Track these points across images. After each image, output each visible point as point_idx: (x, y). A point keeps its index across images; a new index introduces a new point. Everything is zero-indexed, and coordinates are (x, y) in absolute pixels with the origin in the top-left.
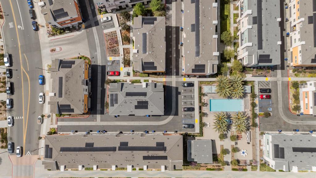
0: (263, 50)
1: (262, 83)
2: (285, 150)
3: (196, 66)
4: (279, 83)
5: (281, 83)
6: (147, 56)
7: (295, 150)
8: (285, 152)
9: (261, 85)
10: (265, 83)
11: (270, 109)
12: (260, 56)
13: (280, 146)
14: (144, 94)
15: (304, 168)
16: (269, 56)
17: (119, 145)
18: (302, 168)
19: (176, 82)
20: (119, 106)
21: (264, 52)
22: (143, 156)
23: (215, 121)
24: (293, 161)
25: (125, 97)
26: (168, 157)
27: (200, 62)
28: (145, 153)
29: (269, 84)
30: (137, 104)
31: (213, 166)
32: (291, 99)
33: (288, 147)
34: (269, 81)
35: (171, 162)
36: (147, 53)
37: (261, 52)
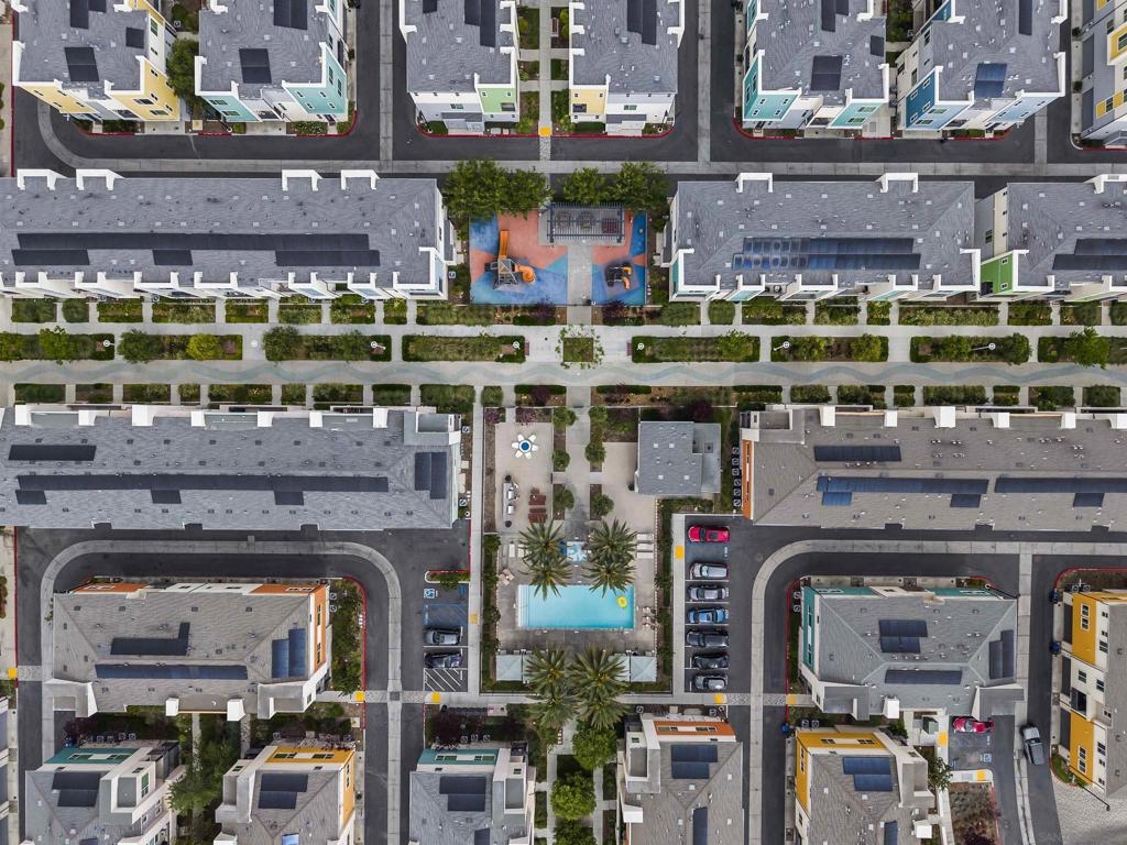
0: (472, 827)
1: (455, 685)
2: (411, 484)
3: (705, 775)
4: (394, 684)
5: (390, 682)
6: (882, 816)
7: (379, 485)
8: (411, 475)
9: (457, 676)
10: (445, 685)
11: (431, 595)
12: (481, 808)
13: (426, 494)
14: (893, 676)
15: (348, 420)
16: (452, 807)
17: (984, 498)
18: (356, 420)
19: (750, 692)
20: (983, 636)
21: (469, 820)
22: (900, 460)
23: (631, 564)
24: (387, 443)
25: (967, 668)
26: (811, 454)
27: (692, 787)
28: (894, 471)
29: (430, 680)
30: (922, 640)
31: (628, 401)
32: (358, 628)
33: (401, 491)
34: (428, 690)
35: (800, 440)
36: (882, 825)
37: (479, 820)
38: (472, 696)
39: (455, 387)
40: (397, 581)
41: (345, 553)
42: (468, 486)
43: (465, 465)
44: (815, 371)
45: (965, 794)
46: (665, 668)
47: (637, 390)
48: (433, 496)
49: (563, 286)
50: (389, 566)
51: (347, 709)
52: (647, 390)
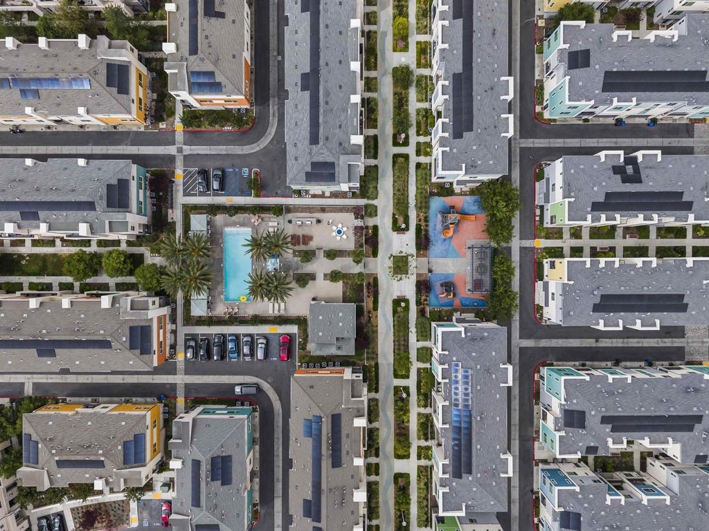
0: (96, 199)
1: (187, 188)
2: (316, 159)
3: (132, 347)
4: (187, 150)
5: (188, 147)
6: (108, 458)
7: (314, 139)
8: (321, 159)
9: (193, 190)
10: (187, 181)
11: (244, 173)
12: (109, 206)
13: (309, 169)
14: (196, 464)
15: (355, 119)
16: (109, 187)
17: (309, 520)
18: (355, 124)
19: (186, 374)
20: (222, 520)
21: (101, 197)
22: (333, 467)
23: (266, 299)
24: (340, 144)
25: (202, 510)
26: (336, 412)
27: (124, 339)
28: (326, 463)
29: (190, 172)
30: (219, 482)
31: (369, 297)
32: (223, 127)
33: (310, 153)
34: (184, 171)
35: (345, 405)
36: (102, 459)
37: (101, 205)
38: (181, 199)
39: (376, 188)
40: (253, 151)
41: (271, 118)
42: (314, 196)
43: (327, 194)
44: (388, 413)
45: (123, 511)
46: (200, 321)
47: (376, 302)
48: (307, 173)
49: (440, 255)
50: (262, 146)
51: (171, 119)
52: (376, 308)
